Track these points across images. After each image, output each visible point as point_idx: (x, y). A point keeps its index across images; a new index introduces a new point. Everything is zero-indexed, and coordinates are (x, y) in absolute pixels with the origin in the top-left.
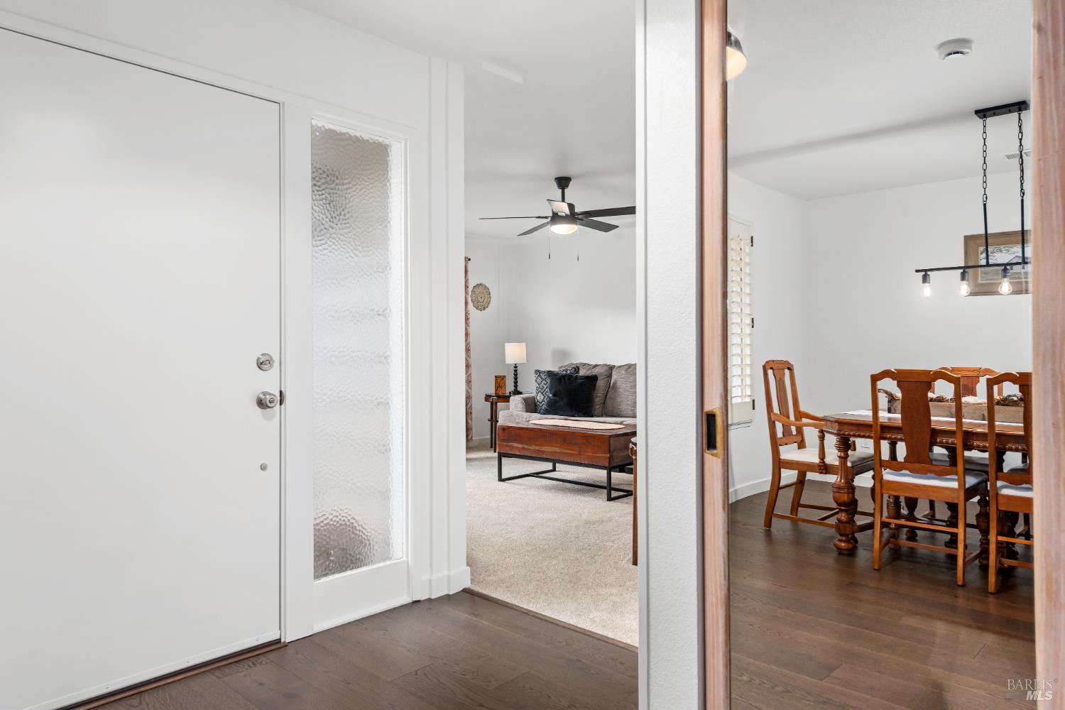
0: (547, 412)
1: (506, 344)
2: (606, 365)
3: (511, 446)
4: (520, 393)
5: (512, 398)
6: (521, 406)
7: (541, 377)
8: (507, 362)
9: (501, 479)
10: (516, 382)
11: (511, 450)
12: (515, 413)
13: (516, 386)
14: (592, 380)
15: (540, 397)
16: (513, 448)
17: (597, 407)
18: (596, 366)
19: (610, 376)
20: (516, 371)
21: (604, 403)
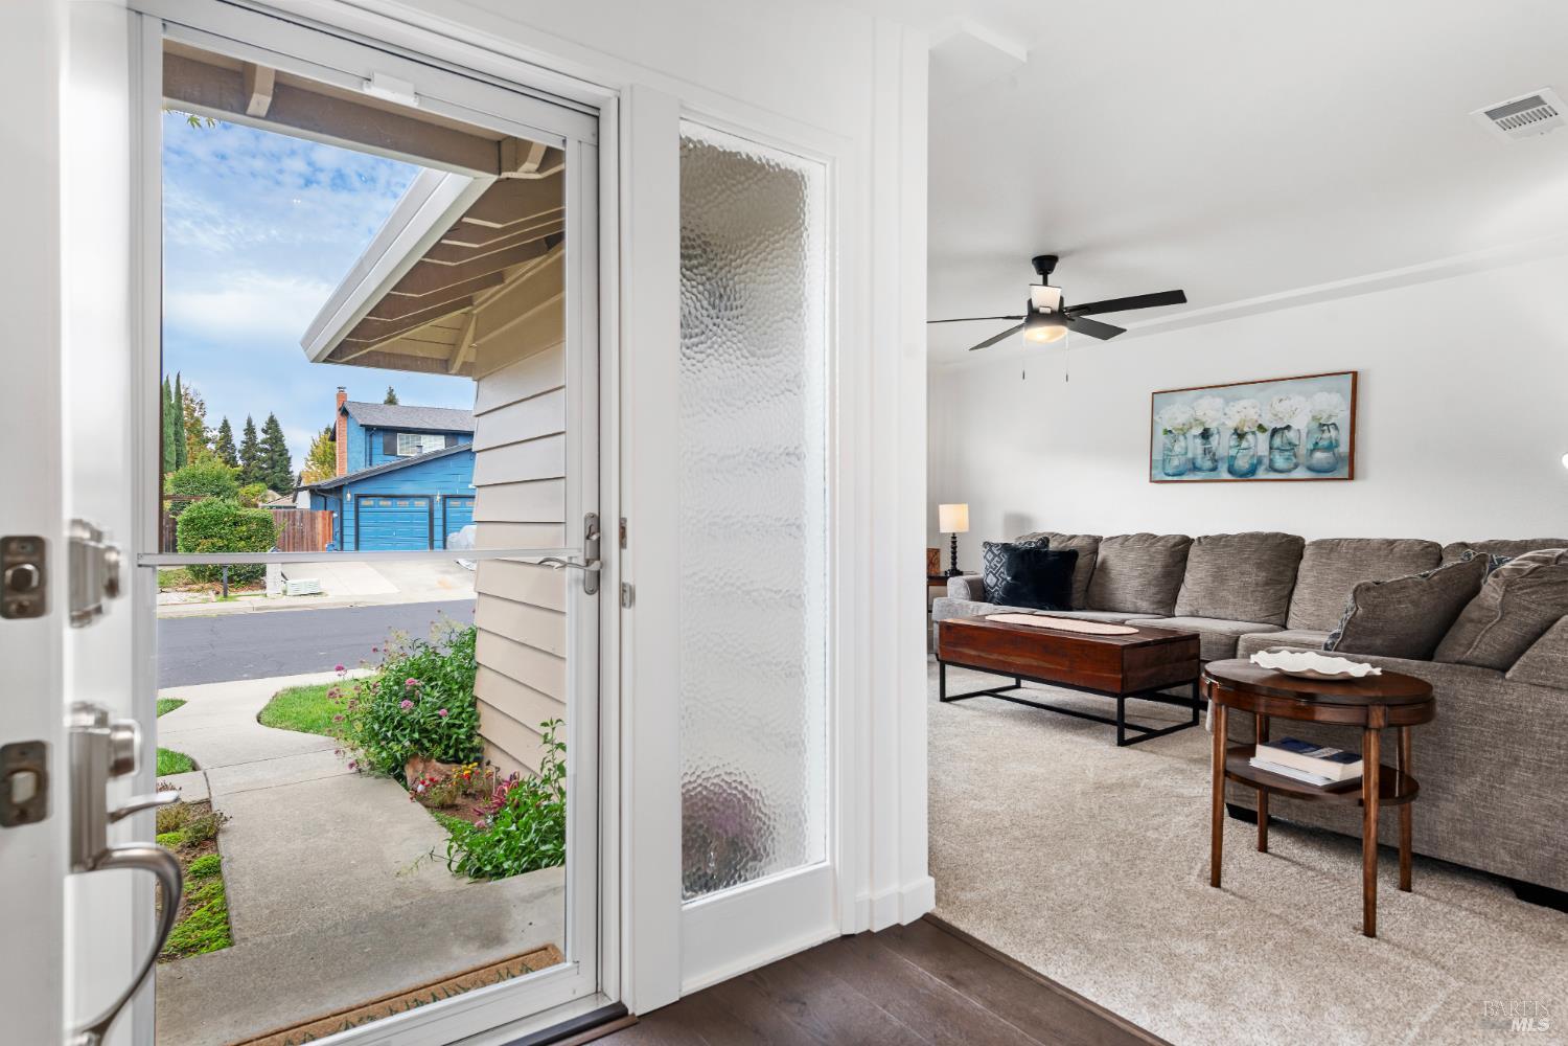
0: (1003, 602)
1: (941, 506)
2: (1089, 536)
3: (960, 652)
4: (960, 573)
5: (951, 580)
6: (963, 592)
7: (993, 553)
8: (942, 531)
9: (944, 699)
10: (954, 558)
11: (960, 658)
12: (957, 601)
13: (954, 564)
14: (1068, 557)
15: (991, 580)
16: (962, 655)
17: (1077, 596)
18: (1074, 537)
19: (1095, 552)
20: (954, 542)
21: (1087, 591)
